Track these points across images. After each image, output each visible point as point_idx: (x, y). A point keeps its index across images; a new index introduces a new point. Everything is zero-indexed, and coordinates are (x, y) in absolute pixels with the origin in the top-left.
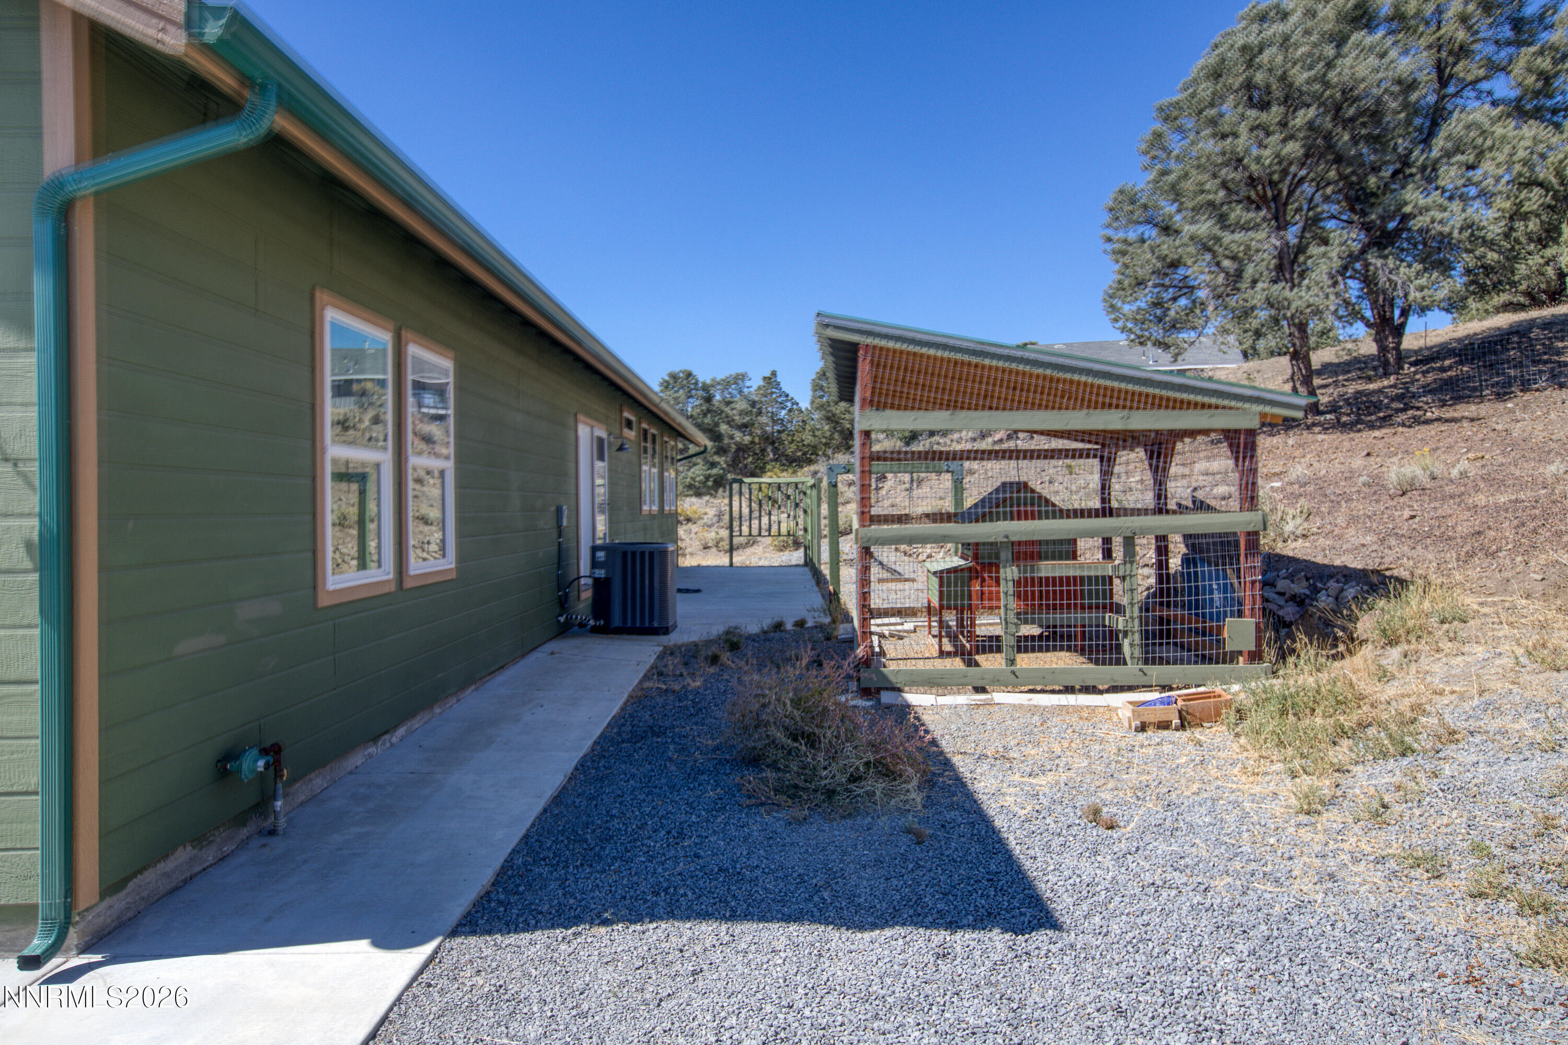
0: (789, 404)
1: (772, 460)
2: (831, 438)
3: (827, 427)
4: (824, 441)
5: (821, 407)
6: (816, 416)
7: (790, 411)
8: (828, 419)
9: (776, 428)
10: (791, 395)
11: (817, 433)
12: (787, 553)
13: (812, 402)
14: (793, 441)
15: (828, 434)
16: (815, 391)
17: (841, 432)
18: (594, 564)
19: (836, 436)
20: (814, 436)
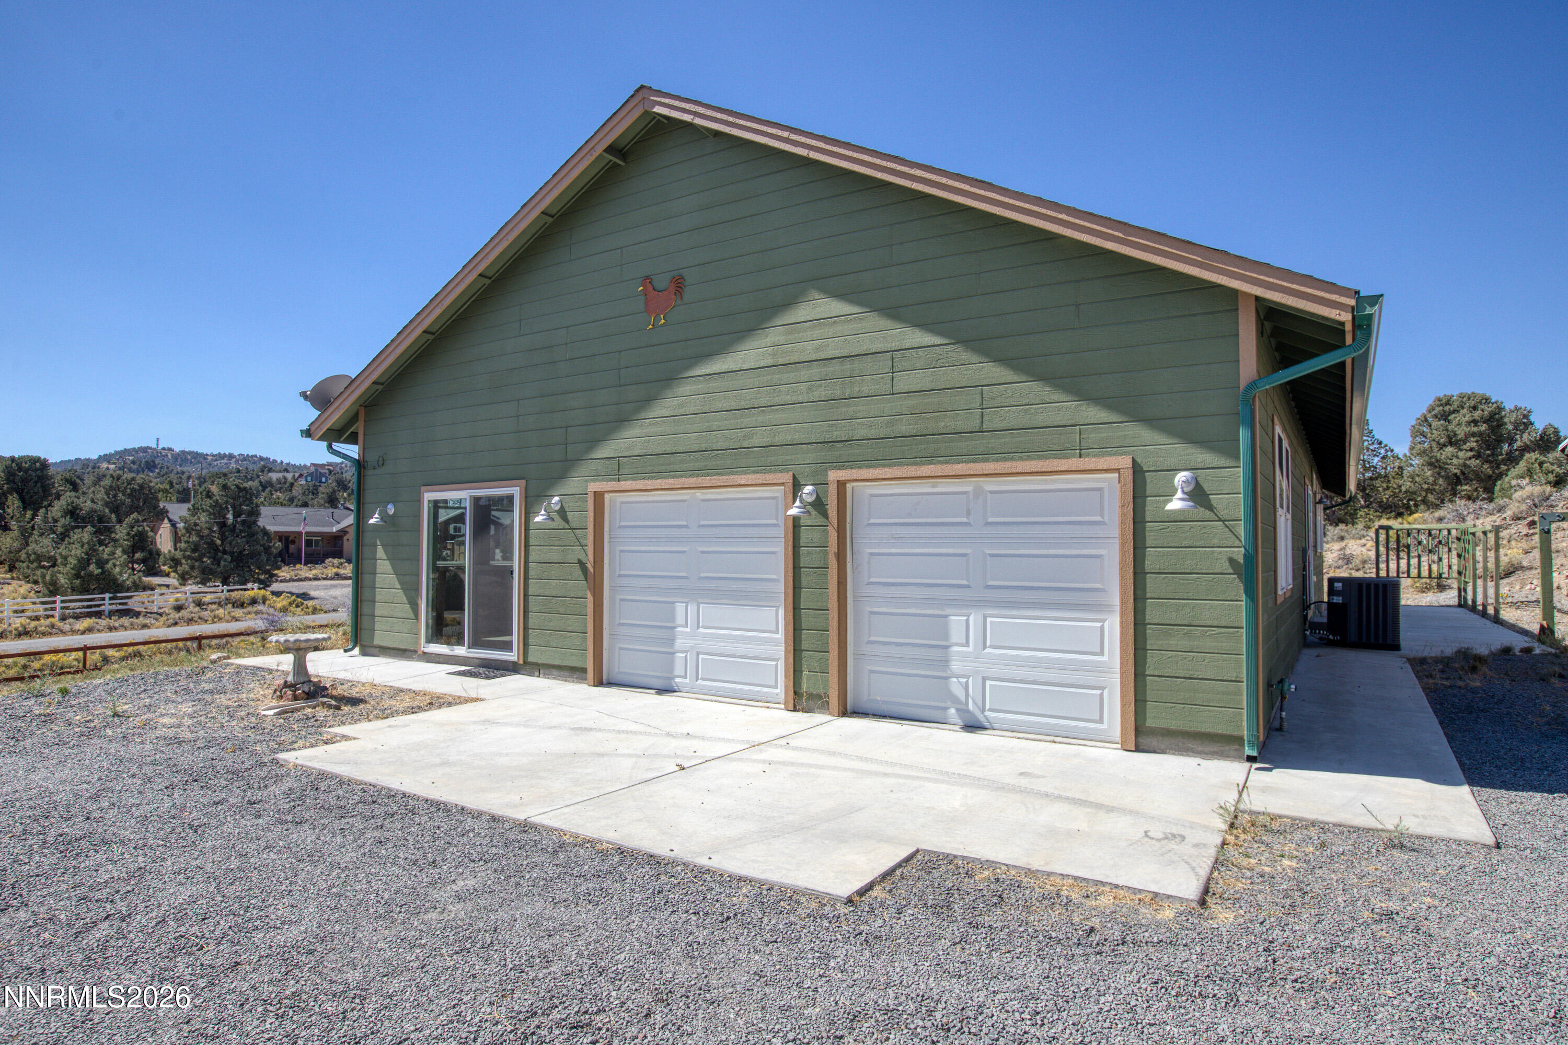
0: (1382, 451)
1: (1362, 507)
2: (1435, 483)
3: (1429, 473)
4: (1425, 486)
5: (1422, 453)
6: (1416, 461)
7: (1383, 458)
8: (1430, 464)
9: (1368, 475)
10: (1384, 442)
11: (1417, 479)
12: (1430, 594)
13: (1412, 448)
14: (1388, 488)
15: (1431, 479)
16: (1414, 436)
17: (1447, 478)
18: (1331, 591)
19: (1441, 481)
20: (1414, 482)
